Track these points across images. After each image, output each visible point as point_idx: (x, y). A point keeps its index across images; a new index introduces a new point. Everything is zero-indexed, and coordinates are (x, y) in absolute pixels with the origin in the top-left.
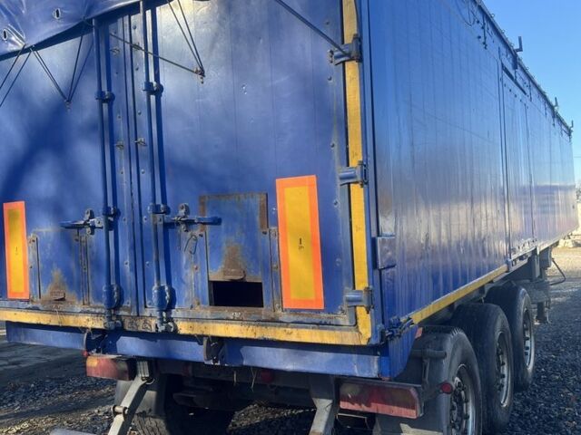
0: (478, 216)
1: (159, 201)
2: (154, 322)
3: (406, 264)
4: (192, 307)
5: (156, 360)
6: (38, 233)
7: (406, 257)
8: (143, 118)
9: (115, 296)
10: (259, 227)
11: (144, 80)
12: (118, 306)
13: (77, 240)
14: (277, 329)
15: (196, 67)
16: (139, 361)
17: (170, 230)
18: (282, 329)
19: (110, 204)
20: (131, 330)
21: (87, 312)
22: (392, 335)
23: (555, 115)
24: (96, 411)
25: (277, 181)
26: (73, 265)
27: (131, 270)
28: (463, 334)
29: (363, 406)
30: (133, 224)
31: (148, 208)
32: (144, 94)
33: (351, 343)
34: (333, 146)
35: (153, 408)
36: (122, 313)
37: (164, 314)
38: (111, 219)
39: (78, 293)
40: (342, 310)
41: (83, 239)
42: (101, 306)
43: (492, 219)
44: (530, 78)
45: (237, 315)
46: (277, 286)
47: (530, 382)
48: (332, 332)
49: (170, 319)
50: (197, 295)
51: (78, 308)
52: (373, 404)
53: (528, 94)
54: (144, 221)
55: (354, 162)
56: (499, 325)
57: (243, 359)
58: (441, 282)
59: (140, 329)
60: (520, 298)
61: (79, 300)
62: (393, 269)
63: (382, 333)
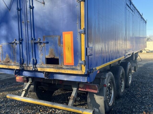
0: (117, 44)
1: (33, 37)
2: (32, 68)
3: (96, 55)
4: (41, 64)
5: (33, 77)
6: (2, 45)
7: (96, 53)
8: (29, 15)
9: (22, 61)
10: (58, 45)
11: (29, 5)
12: (23, 63)
13: (12, 47)
14: (62, 70)
15: (42, 2)
16: (29, 78)
17: (36, 45)
18: (64, 70)
19: (20, 37)
20: (26, 70)
21: (15, 65)
22: (90, 72)
23: (142, 18)
24: (20, 91)
25: (63, 32)
26: (11, 53)
27: (26, 55)
28: (111, 73)
29: (84, 89)
30: (26, 43)
31: (30, 39)
32: (29, 9)
33: (80, 74)
34: (77, 24)
35: (33, 90)
36: (24, 65)
37: (34, 66)
38: (21, 41)
39: (13, 60)
40: (78, 65)
41: (14, 46)
42: (18, 64)
43: (121, 44)
44: (135, 7)
45: (52, 66)
46: (62, 59)
47: (130, 86)
48: (76, 71)
49: (36, 67)
50: (43, 61)
51: (13, 64)
52: (87, 89)
53: (134, 12)
54: (29, 42)
55: (82, 28)
56: (122, 71)
57: (54, 77)
58: (105, 60)
59: (28, 69)
60: (128, 65)
61: (13, 62)
62: (92, 56)
63: (88, 71)
